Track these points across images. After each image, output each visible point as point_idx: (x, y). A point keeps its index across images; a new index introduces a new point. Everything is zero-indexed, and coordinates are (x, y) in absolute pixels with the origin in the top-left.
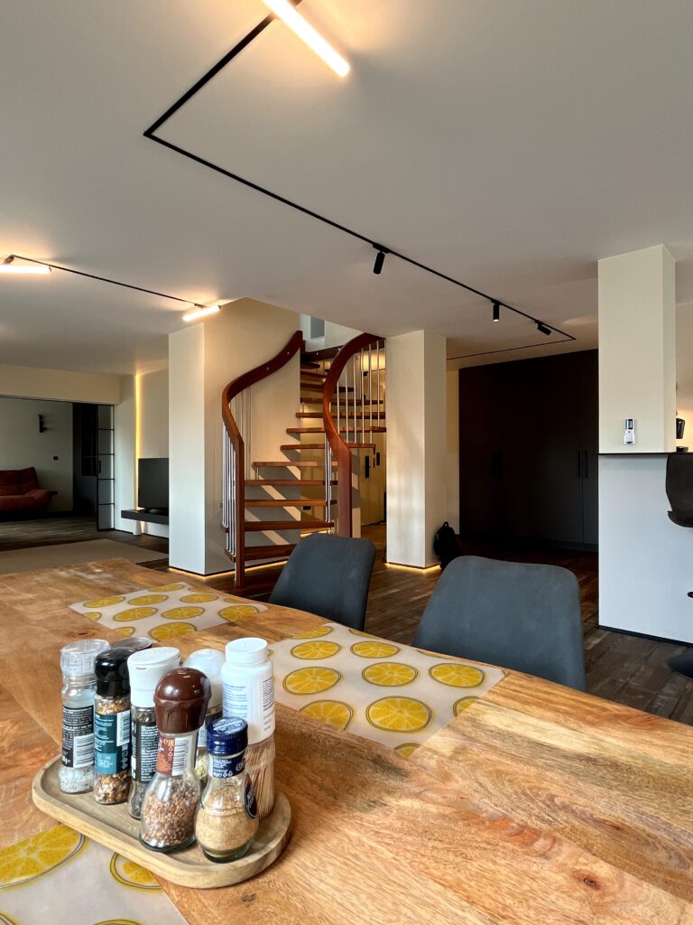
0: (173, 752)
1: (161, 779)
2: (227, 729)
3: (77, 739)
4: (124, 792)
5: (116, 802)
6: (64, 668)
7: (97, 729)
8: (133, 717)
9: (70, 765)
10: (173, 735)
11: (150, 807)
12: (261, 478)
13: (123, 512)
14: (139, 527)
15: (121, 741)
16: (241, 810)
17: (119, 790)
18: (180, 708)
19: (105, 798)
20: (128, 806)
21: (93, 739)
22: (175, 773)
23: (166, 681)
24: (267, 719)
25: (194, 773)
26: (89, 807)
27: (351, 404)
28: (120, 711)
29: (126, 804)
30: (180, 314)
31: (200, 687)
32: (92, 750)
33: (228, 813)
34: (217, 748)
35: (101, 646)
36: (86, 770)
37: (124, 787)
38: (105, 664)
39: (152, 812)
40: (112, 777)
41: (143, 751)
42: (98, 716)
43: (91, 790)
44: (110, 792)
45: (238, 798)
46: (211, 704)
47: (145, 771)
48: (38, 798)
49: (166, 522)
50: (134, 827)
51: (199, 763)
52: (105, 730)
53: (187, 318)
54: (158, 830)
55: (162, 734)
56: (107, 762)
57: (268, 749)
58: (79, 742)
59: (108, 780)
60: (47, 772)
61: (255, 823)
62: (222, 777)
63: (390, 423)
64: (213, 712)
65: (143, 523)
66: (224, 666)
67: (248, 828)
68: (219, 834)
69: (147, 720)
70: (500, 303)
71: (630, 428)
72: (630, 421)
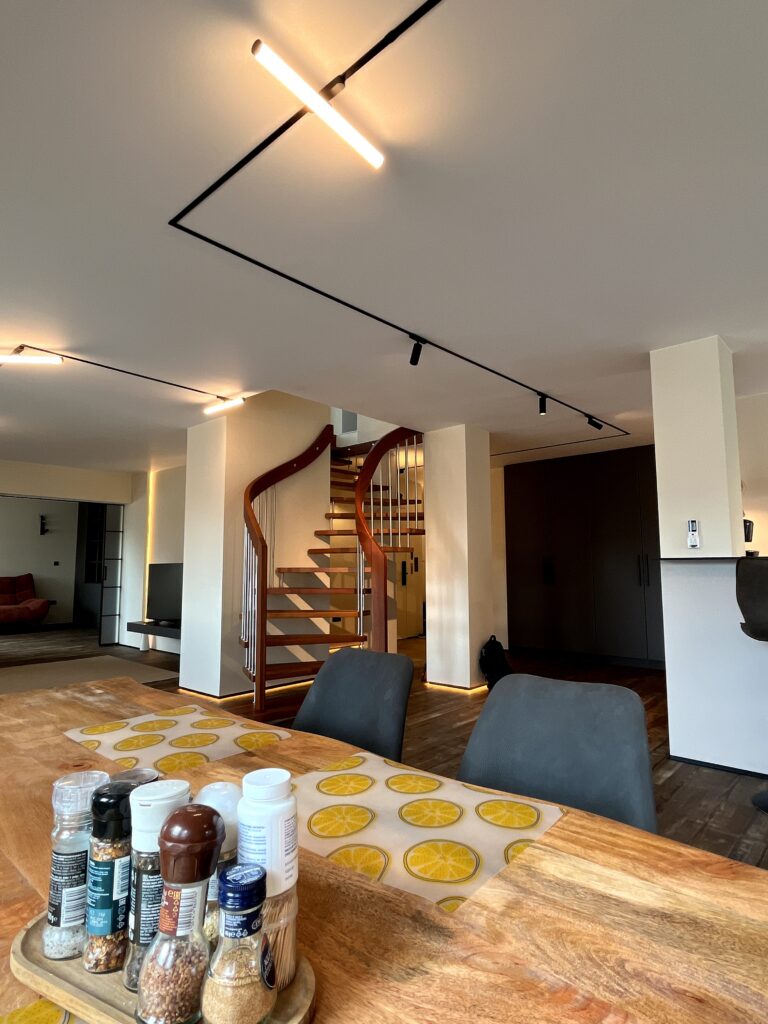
0: (178, 906)
1: (164, 940)
2: (242, 878)
3: (66, 891)
4: (118, 957)
5: (109, 970)
6: (56, 805)
7: (91, 879)
8: (134, 863)
9: (57, 924)
10: (179, 885)
11: (149, 975)
12: (285, 586)
13: (129, 624)
14: (146, 641)
15: (118, 895)
16: (256, 979)
17: (113, 955)
18: (189, 853)
19: (97, 965)
20: (123, 975)
21: (85, 891)
22: (180, 933)
23: (173, 820)
24: (288, 867)
25: (202, 932)
26: (77, 976)
27: (386, 503)
28: (119, 857)
29: (120, 972)
30: (201, 406)
31: (212, 826)
32: (84, 905)
33: (241, 982)
34: (230, 902)
35: (100, 779)
36: (75, 930)
37: (119, 951)
38: (104, 800)
39: (151, 982)
40: (105, 938)
41: (143, 906)
42: (93, 864)
43: (80, 954)
44: (102, 957)
45: (254, 963)
46: (225, 847)
47: (144, 930)
48: (17, 966)
49: (177, 636)
50: (128, 1001)
51: (208, 921)
52: (99, 879)
53: (208, 411)
54: (158, 1005)
55: (166, 884)
56: (100, 920)
57: (290, 902)
58: (68, 896)
59: (100, 942)
60: (29, 932)
61: (272, 996)
62: (236, 937)
63: (429, 525)
64: (227, 857)
65: (151, 637)
66: (241, 801)
67: (264, 1002)
68: (230, 1009)
69: (150, 867)
70: (546, 396)
71: (693, 530)
72: (693, 523)
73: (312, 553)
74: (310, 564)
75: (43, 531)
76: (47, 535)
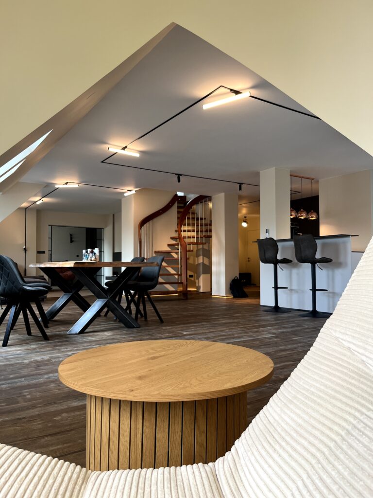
30: (123, 193)
53: (126, 195)
70: (242, 184)
71: (267, 232)
72: (267, 230)
73: (169, 245)
74: (168, 249)
75: (72, 241)
76: (73, 243)
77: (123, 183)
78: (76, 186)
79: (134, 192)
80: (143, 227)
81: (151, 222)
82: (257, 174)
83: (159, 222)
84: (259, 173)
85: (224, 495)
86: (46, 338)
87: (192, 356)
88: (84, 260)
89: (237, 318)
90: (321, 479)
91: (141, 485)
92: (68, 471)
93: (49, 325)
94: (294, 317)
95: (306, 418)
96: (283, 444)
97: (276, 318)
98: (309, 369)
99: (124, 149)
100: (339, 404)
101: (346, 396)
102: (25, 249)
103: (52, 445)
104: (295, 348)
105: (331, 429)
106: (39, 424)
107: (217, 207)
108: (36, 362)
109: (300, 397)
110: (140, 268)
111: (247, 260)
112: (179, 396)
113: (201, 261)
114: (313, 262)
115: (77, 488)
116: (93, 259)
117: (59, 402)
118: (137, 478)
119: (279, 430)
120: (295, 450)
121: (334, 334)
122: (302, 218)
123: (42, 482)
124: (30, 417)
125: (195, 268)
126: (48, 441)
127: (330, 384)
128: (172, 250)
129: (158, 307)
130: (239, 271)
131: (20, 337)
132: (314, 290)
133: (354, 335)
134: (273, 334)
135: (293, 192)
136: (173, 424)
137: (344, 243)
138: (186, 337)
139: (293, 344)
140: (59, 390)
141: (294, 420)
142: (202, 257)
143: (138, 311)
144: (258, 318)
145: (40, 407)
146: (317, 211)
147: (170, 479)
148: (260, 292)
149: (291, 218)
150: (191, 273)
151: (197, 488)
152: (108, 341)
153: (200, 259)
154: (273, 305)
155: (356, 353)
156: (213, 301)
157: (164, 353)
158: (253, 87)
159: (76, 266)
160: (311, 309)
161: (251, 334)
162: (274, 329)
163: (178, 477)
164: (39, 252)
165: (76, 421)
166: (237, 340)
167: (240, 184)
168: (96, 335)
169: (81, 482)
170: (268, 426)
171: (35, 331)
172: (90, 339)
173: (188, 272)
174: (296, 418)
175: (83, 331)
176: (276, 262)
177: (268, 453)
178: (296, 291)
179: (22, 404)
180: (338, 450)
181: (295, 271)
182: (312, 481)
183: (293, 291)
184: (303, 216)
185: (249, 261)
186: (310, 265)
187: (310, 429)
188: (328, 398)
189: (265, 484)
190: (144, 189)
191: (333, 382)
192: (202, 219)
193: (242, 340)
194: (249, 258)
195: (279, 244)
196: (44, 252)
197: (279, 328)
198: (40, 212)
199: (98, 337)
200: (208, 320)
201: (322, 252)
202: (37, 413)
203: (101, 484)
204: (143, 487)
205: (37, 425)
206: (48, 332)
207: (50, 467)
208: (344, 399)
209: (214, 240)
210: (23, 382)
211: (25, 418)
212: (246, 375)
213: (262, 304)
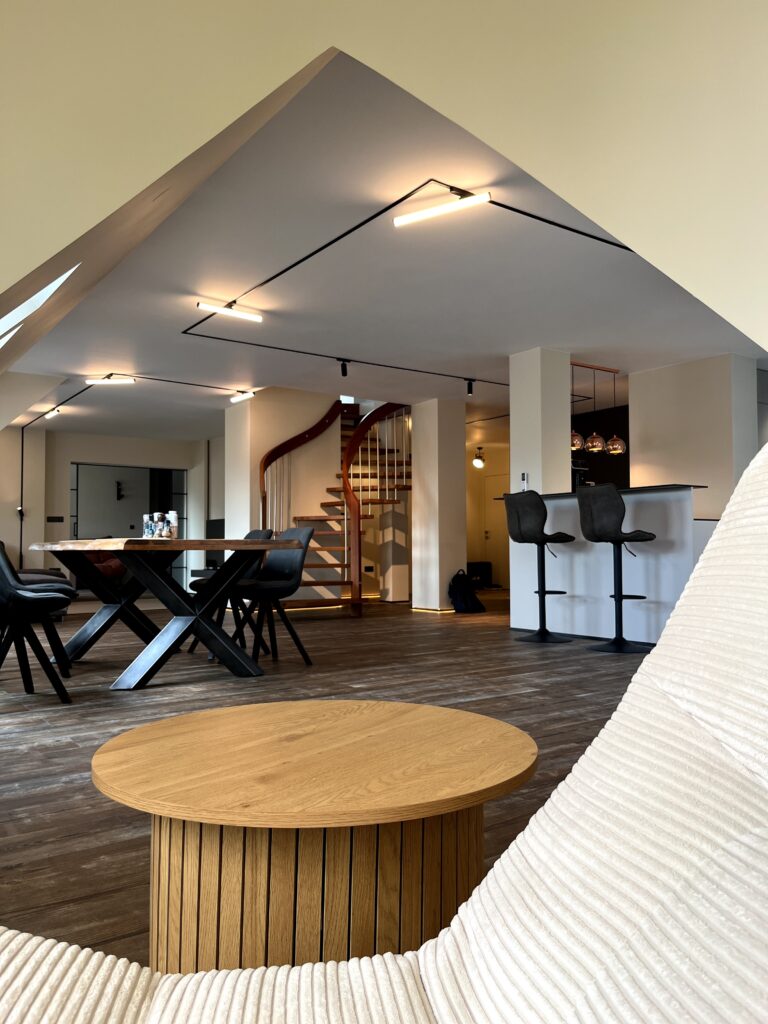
13: (192, 572)
30: (228, 397)
53: (233, 400)
70: (474, 380)
71: (523, 480)
72: (523, 474)
73: (324, 506)
74: (323, 513)
75: (120, 497)
76: (123, 500)
77: (228, 377)
78: (130, 381)
79: (250, 395)
80: (269, 469)
81: (286, 456)
82: (504, 361)
83: (302, 457)
84: (508, 358)
85: (437, 1017)
86: (64, 698)
87: (373, 734)
88: (146, 536)
89: (463, 654)
90: (634, 981)
91: (265, 1001)
92: (113, 974)
93: (71, 672)
94: (578, 652)
95: (605, 856)
96: (558, 910)
97: (543, 653)
98: (609, 757)
99: (230, 305)
100: (669, 827)
101: (682, 811)
102: (21, 513)
103: (78, 921)
104: (581, 715)
105: (652, 878)
106: (50, 878)
107: (424, 426)
108: (44, 748)
109: (592, 814)
110: (263, 552)
111: (483, 534)
112: (344, 817)
113: (389, 537)
114: (618, 540)
115: (132, 1008)
116: (164, 533)
117: (91, 831)
118: (258, 986)
119: (549, 881)
120: (583, 924)
121: (659, 685)
122: (595, 450)
123: (57, 997)
124: (32, 864)
125: (378, 552)
126: (68, 912)
127: (651, 787)
128: (330, 514)
129: (299, 633)
130: (468, 558)
131: (10, 697)
132: (619, 597)
133: (700, 687)
134: (536, 686)
135: (576, 398)
136: (332, 874)
137: (680, 501)
138: (359, 694)
139: (579, 707)
140: (93, 806)
141: (578, 862)
142: (391, 529)
143: (259, 641)
144: (505, 655)
145: (52, 842)
146: (624, 437)
147: (326, 986)
148: (509, 601)
149: (573, 452)
150: (370, 563)
151: (382, 1005)
152: (197, 704)
153: (389, 535)
154: (536, 627)
155: (703, 724)
156: (415, 619)
157: (314, 727)
158: (496, 184)
159: (130, 547)
160: (612, 635)
161: (492, 687)
162: (539, 677)
163: (341, 984)
164: (50, 519)
165: (129, 872)
166: (462, 700)
167: (470, 382)
168: (172, 692)
169: (140, 996)
170: (526, 874)
171: (42, 683)
172: (159, 699)
173: (363, 559)
174: (583, 857)
175: (143, 684)
176: (541, 541)
177: (527, 929)
178: (584, 600)
179: (15, 837)
180: (667, 921)
181: (580, 559)
182: (617, 985)
183: (577, 600)
184: (597, 447)
185: (487, 538)
186: (610, 546)
187: (610, 877)
188: (647, 815)
189: (521, 993)
190: (272, 389)
191: (657, 783)
192: (391, 451)
193: (474, 699)
194: (486, 532)
195: (549, 505)
196: (60, 519)
197: (547, 676)
198: (52, 434)
199: (175, 696)
200: (403, 660)
201: (635, 520)
202: (46, 856)
203: (181, 1000)
204: (269, 1004)
205: (46, 880)
206: (70, 685)
207: (74, 965)
208: (678, 817)
209: (417, 496)
210: (17, 790)
211: (19, 866)
212: (482, 772)
213: (514, 624)
